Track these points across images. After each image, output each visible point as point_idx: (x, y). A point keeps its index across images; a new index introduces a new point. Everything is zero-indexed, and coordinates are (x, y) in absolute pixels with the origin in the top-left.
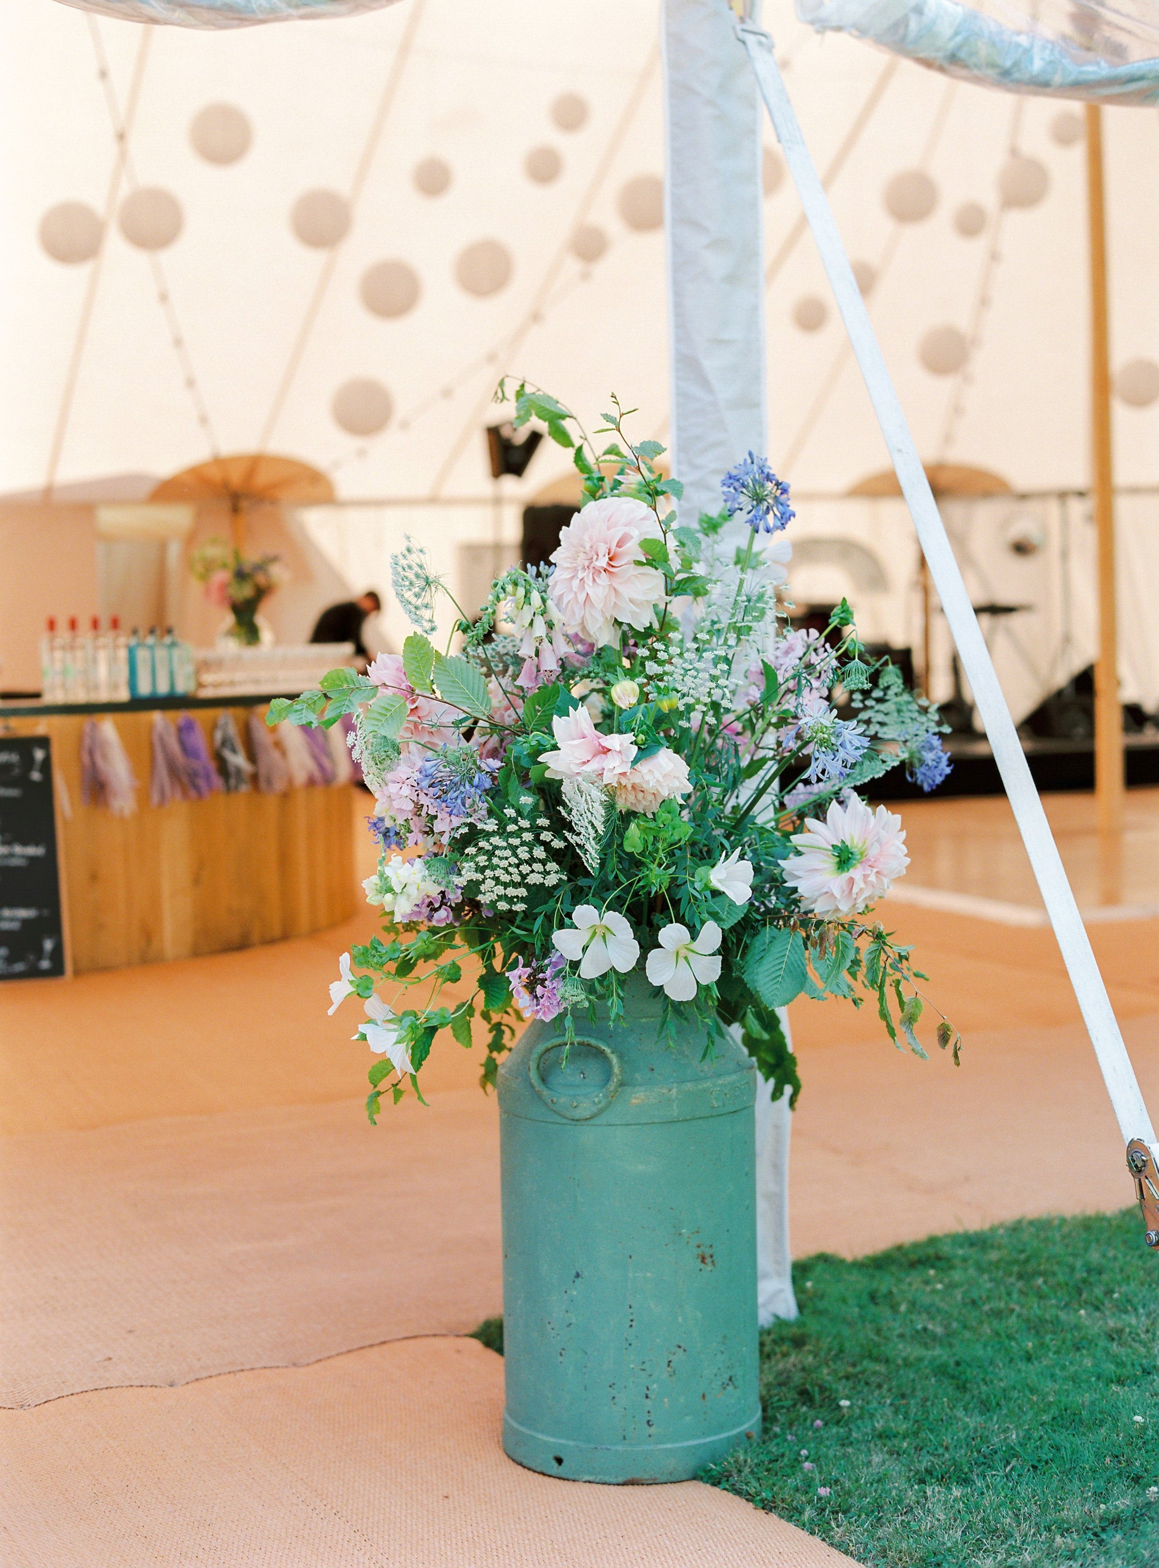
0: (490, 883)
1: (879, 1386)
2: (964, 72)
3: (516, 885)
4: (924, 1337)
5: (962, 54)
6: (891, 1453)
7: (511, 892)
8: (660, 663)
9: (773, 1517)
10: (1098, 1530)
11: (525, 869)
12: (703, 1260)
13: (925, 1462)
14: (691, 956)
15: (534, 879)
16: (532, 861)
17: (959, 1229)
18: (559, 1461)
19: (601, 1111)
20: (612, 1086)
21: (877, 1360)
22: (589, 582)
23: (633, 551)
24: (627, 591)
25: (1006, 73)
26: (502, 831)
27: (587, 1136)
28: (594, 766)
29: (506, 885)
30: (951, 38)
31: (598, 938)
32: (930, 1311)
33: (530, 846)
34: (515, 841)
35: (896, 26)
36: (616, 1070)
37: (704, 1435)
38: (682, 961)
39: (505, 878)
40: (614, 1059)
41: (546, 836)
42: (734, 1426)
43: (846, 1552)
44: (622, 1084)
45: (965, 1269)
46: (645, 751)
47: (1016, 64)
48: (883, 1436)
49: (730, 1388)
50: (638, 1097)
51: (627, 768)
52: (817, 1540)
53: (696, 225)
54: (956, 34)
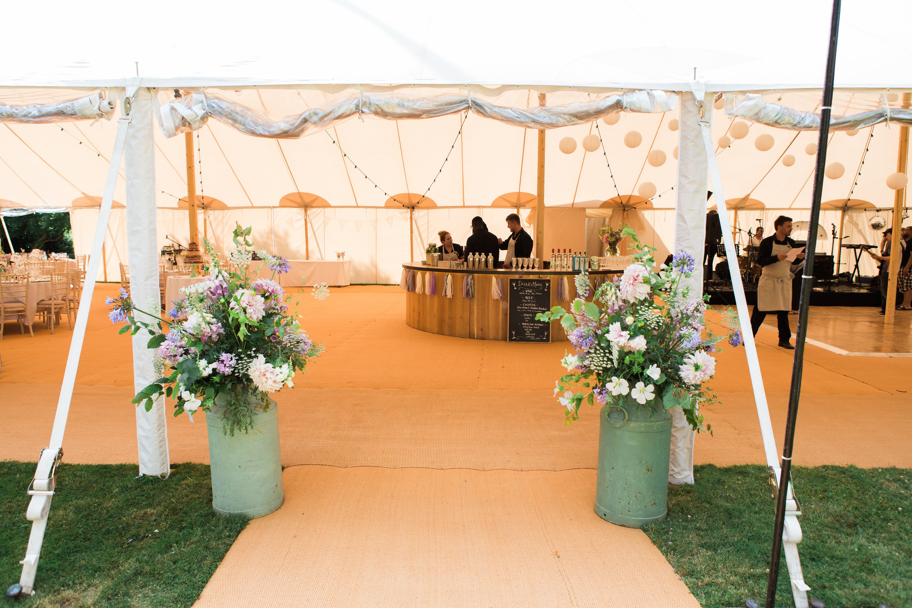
0: (592, 365)
1: (704, 512)
2: (780, 126)
3: (599, 366)
4: (727, 499)
5: (779, 121)
6: (697, 535)
7: (598, 368)
8: (643, 311)
9: (655, 546)
10: (747, 577)
11: (602, 363)
12: (648, 470)
13: (706, 540)
14: (644, 391)
15: (604, 365)
16: (603, 361)
17: (757, 464)
18: (605, 515)
19: (622, 427)
20: (625, 421)
21: (709, 503)
22: (628, 286)
23: (640, 279)
24: (638, 290)
25: (795, 125)
26: (595, 353)
27: (618, 432)
28: (618, 340)
29: (596, 366)
30: (775, 117)
31: (618, 385)
32: (734, 490)
33: (603, 357)
34: (599, 356)
35: (757, 114)
36: (627, 417)
37: (645, 517)
38: (642, 392)
39: (597, 365)
40: (626, 414)
41: (607, 355)
42: (654, 516)
43: (670, 563)
44: (628, 420)
45: (751, 478)
46: (632, 337)
47: (799, 122)
48: (698, 529)
49: (654, 506)
50: (632, 424)
51: (626, 341)
52: (664, 557)
53: (686, 177)
54: (777, 115)
